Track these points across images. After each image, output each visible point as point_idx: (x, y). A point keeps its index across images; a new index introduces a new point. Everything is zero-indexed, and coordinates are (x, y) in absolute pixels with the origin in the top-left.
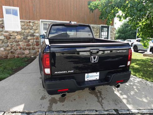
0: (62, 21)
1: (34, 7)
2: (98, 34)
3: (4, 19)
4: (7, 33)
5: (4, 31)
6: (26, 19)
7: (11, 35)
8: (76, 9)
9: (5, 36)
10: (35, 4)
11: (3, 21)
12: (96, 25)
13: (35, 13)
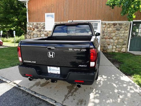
0: (87, 20)
1: (65, 11)
2: (128, 31)
3: (45, 23)
4: (46, 32)
5: (45, 31)
6: (59, 22)
7: (48, 34)
8: (102, 6)
9: (44, 35)
10: (65, 9)
11: (44, 24)
12: (126, 21)
13: (65, 16)
